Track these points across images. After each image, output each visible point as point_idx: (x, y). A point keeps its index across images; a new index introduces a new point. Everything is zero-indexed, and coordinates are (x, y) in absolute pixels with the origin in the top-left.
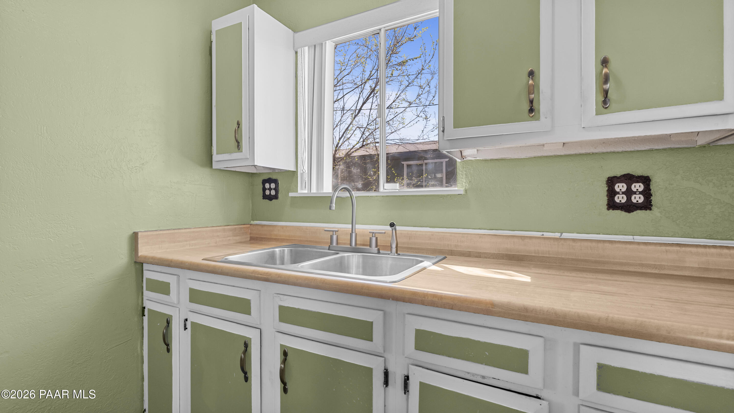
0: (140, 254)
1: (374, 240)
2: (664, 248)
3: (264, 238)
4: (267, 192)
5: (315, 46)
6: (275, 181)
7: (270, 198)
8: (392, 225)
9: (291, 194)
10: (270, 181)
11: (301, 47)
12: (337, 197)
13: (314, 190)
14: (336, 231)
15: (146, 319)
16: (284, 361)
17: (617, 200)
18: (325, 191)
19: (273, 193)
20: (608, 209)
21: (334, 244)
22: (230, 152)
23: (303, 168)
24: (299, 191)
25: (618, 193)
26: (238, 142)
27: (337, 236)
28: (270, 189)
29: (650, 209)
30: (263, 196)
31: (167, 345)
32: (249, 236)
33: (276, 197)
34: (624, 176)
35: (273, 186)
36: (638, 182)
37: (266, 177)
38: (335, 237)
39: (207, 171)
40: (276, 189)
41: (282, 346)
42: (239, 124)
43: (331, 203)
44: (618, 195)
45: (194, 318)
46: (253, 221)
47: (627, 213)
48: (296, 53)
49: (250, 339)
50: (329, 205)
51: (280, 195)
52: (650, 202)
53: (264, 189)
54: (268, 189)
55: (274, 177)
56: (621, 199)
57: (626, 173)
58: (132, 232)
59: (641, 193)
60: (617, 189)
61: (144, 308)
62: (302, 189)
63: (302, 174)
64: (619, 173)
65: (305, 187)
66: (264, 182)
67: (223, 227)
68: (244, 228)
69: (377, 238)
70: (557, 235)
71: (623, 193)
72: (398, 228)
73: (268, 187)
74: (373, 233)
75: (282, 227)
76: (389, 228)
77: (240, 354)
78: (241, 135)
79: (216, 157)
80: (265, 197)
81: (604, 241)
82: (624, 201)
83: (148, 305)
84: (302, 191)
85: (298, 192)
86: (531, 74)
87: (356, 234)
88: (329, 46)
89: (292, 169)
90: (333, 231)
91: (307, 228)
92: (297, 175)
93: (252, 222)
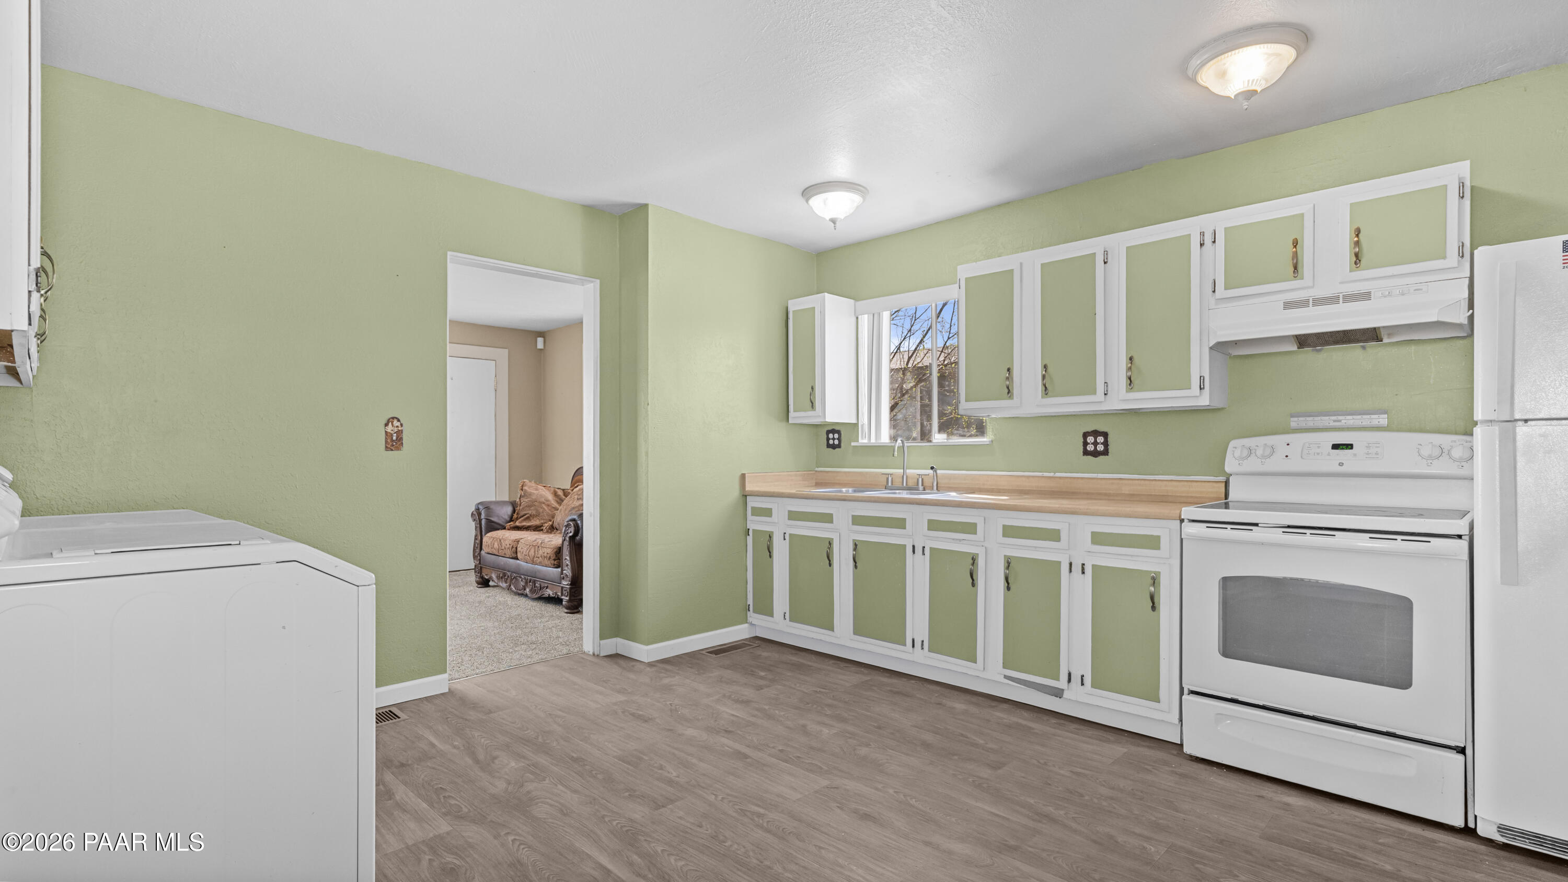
0: (747, 489)
1: (920, 480)
2: (1111, 481)
3: (829, 483)
4: (831, 442)
5: (874, 315)
6: (839, 432)
7: (834, 447)
8: (932, 468)
9: (853, 444)
10: (833, 431)
11: (862, 315)
12: (898, 447)
13: (873, 440)
14: (891, 474)
15: (750, 539)
16: (855, 549)
17: (1088, 449)
18: (882, 441)
19: (836, 442)
20: (1084, 455)
21: (890, 484)
22: (805, 411)
23: (864, 420)
24: (861, 441)
25: (1089, 444)
26: (812, 403)
27: (892, 478)
28: (834, 439)
29: (1108, 455)
30: (827, 445)
31: (770, 552)
32: (815, 481)
33: (839, 446)
34: (1092, 432)
35: (836, 436)
36: (1100, 436)
37: (830, 428)
38: (890, 479)
39: (784, 424)
40: (839, 439)
41: (853, 540)
42: (812, 388)
43: (894, 451)
44: (1089, 445)
45: (790, 531)
46: (818, 467)
47: (1094, 458)
48: (857, 318)
49: (833, 539)
50: (892, 453)
51: (842, 445)
52: (1108, 450)
53: (828, 439)
54: (832, 439)
55: (837, 428)
56: (1090, 448)
57: (1094, 429)
58: (740, 474)
59: (1102, 444)
60: (1089, 441)
61: (749, 529)
62: (862, 438)
63: (862, 425)
64: (1090, 429)
65: (865, 437)
66: (828, 432)
67: (795, 473)
68: (811, 474)
69: (922, 480)
70: (1052, 475)
71: (1092, 444)
72: (938, 472)
73: (832, 437)
74: (919, 475)
75: (845, 473)
76: (931, 472)
77: (826, 549)
78: (815, 397)
79: (792, 414)
80: (829, 446)
81: (1078, 478)
82: (1092, 449)
83: (752, 526)
84: (863, 441)
85: (858, 441)
86: (1009, 370)
87: (907, 477)
88: (886, 315)
89: (854, 421)
90: (889, 474)
91: (867, 473)
92: (858, 426)
93: (817, 469)
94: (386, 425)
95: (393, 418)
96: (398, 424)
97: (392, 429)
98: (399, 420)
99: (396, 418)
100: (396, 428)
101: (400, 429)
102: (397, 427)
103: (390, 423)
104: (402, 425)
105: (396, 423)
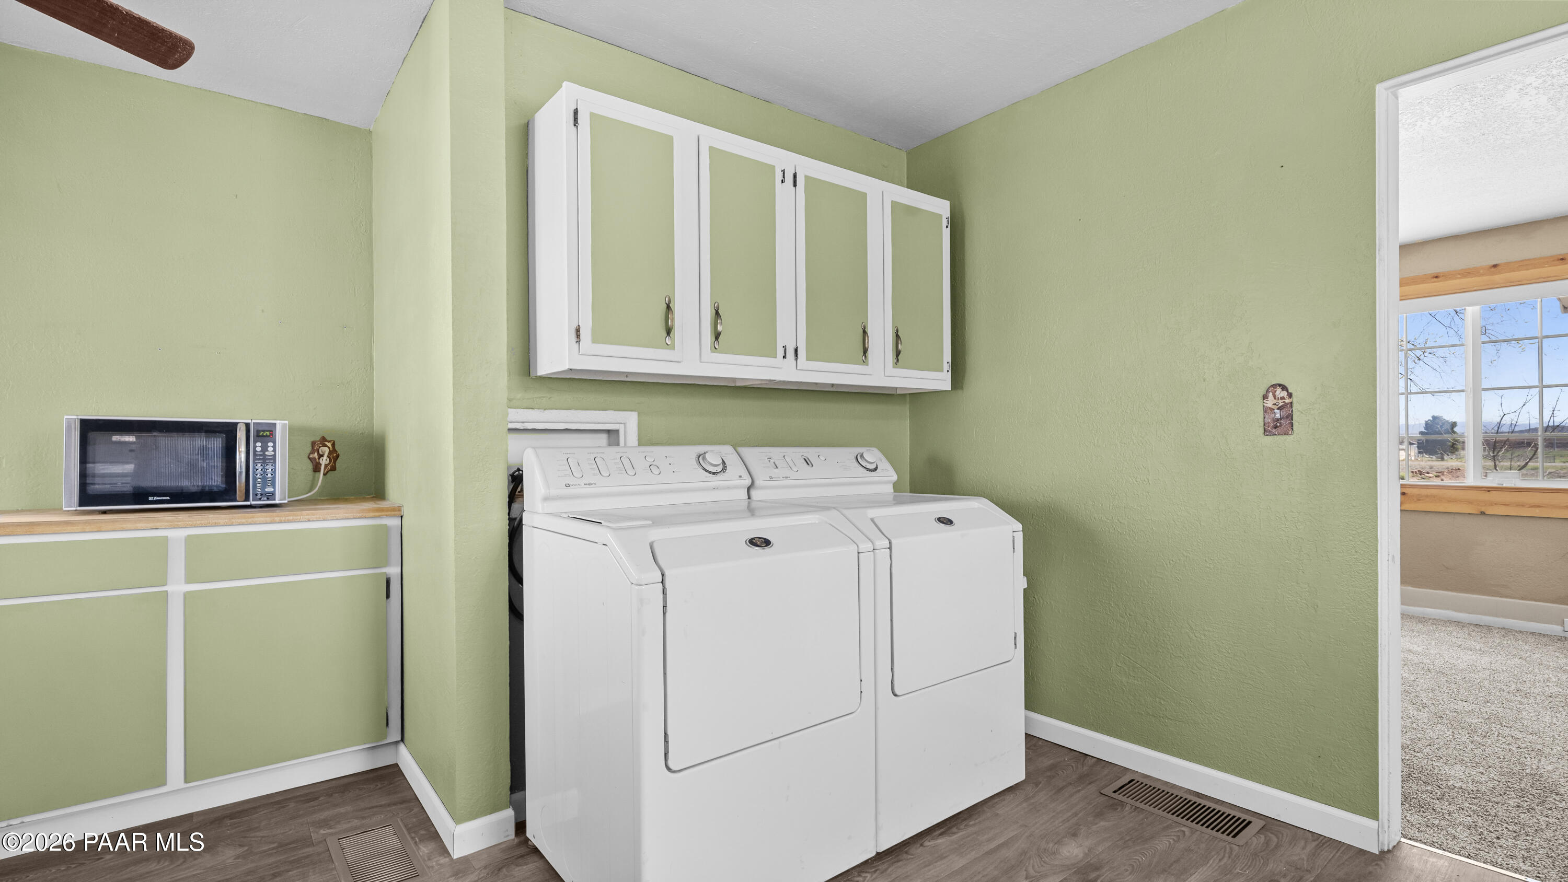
94: (1265, 397)
95: (1274, 386)
96: (1284, 394)
97: (1275, 402)
98: (1284, 388)
99: (1280, 385)
100: (1280, 401)
101: (1287, 401)
102: (1283, 398)
103: (1271, 394)
104: (1290, 395)
105: (1280, 393)
